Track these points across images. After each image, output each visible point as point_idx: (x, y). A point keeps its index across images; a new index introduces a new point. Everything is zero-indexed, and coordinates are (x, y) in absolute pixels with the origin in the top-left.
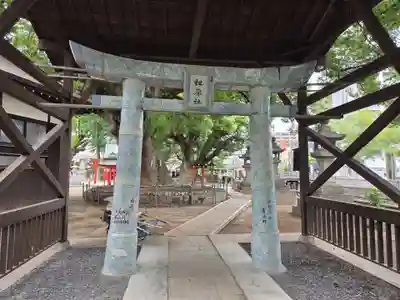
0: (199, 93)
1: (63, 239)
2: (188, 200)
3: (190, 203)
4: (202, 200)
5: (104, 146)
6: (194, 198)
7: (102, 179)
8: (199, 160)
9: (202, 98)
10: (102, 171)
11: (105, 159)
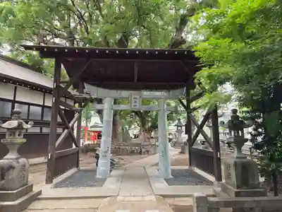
0: (135, 102)
1: (78, 166)
2: (140, 151)
3: (140, 153)
4: (148, 151)
5: (90, 118)
6: (143, 150)
7: (88, 140)
8: (151, 126)
9: (137, 104)
10: (89, 134)
11: (91, 127)
